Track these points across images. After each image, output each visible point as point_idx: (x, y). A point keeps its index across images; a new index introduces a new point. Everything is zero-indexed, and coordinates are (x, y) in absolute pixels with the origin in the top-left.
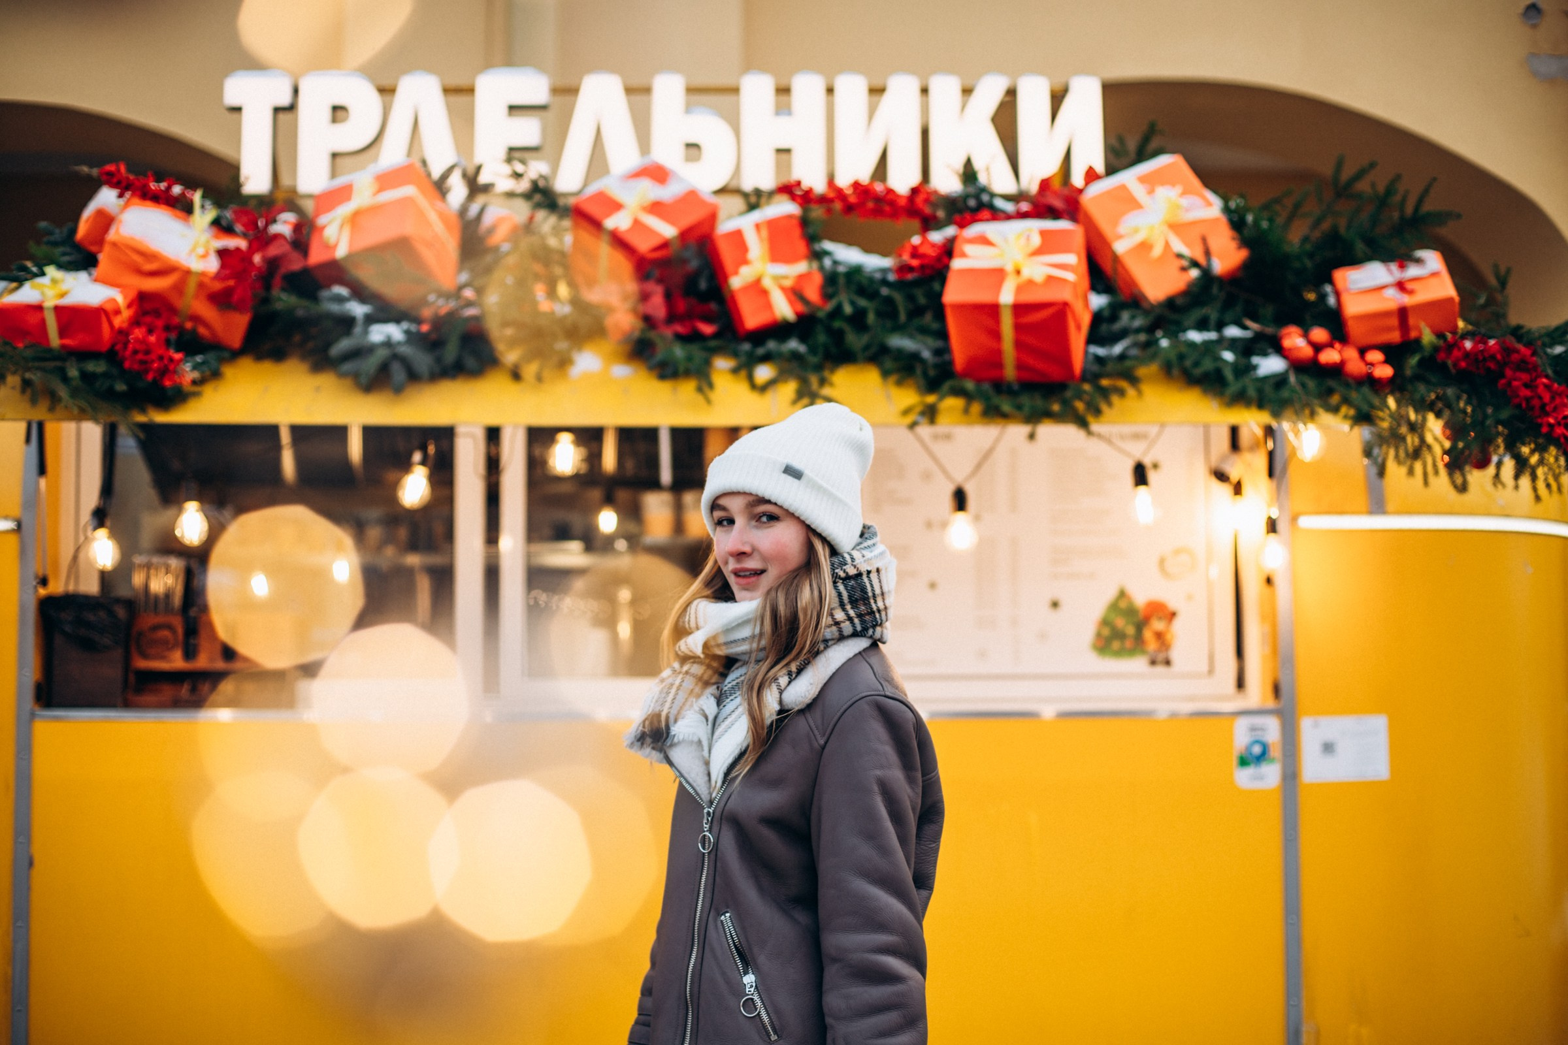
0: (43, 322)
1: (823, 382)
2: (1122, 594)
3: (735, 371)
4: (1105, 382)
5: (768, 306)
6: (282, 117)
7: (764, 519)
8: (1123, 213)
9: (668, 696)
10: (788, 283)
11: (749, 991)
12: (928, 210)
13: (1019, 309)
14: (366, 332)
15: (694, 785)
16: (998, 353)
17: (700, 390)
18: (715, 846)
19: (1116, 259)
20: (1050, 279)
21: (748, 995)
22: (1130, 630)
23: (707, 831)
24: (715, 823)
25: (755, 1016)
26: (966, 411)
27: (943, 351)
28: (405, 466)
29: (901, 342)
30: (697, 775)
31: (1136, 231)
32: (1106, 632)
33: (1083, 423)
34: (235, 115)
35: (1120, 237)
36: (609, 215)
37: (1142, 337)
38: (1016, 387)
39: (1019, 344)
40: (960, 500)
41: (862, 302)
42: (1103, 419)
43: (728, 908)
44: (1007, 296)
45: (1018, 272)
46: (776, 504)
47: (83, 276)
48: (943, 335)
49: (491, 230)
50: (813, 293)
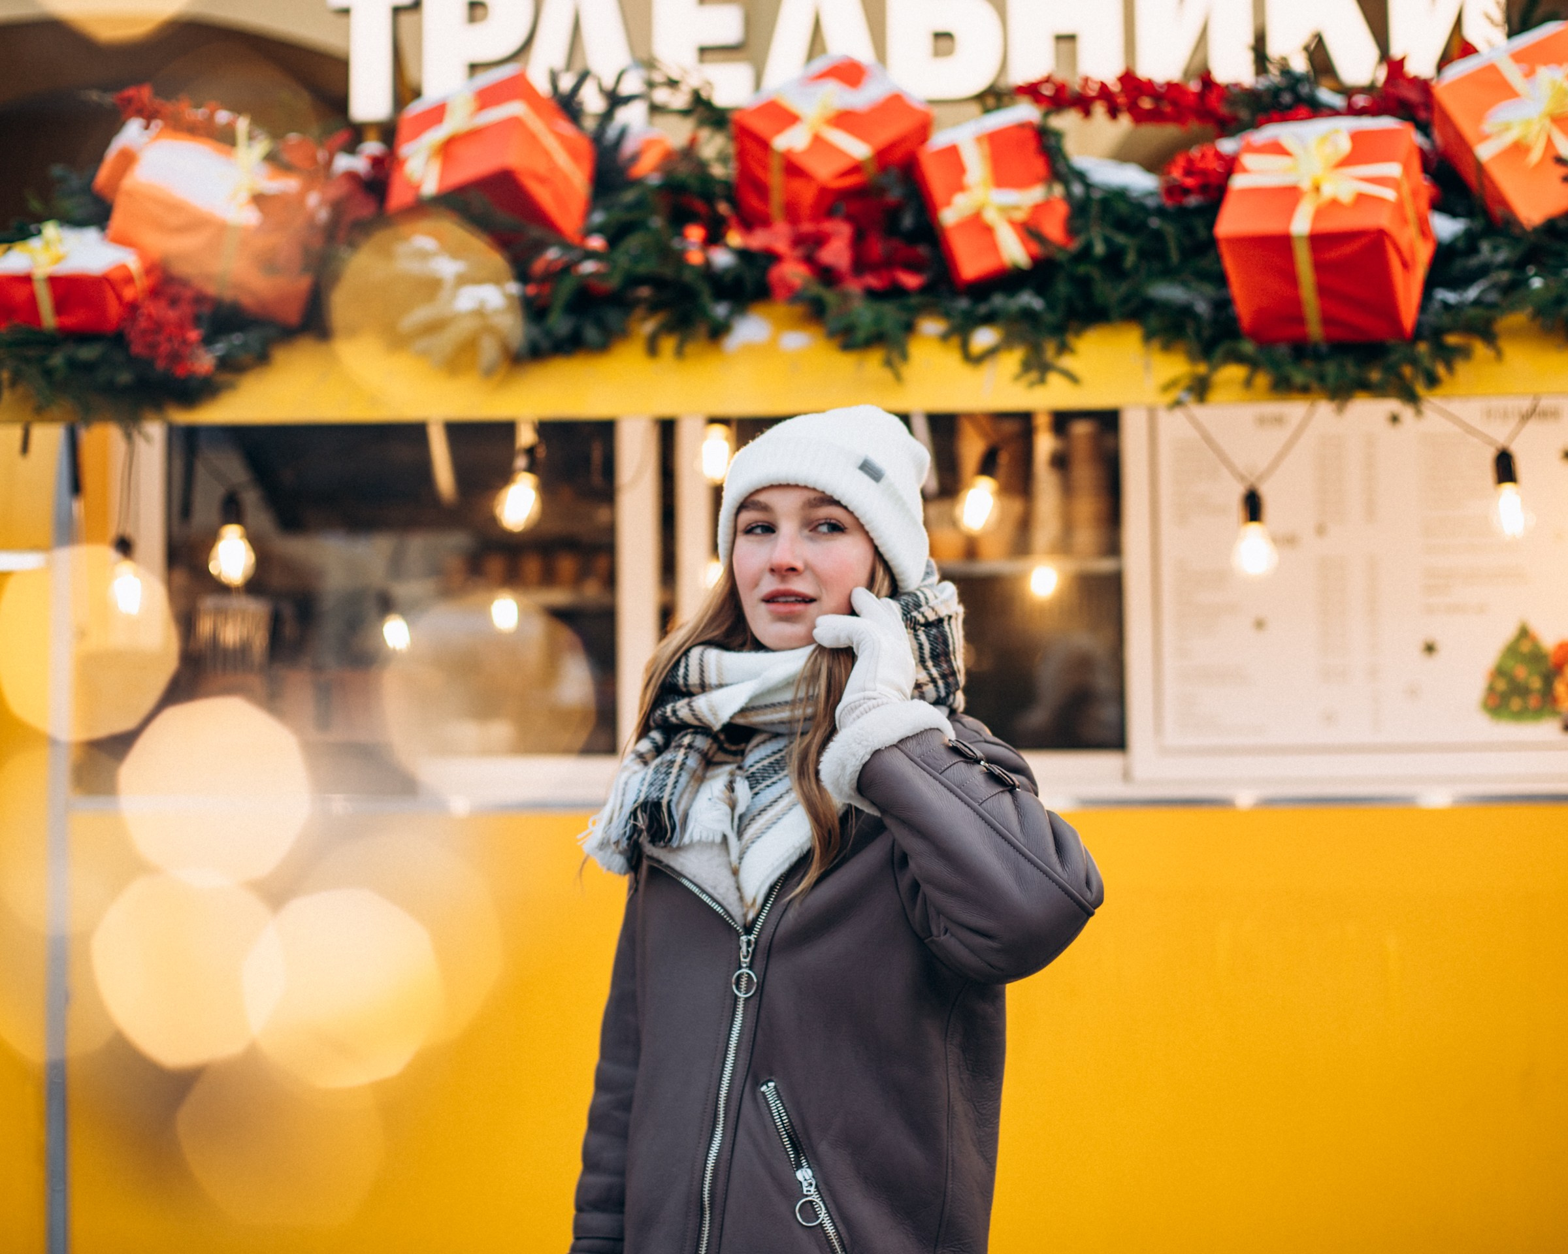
0: (32, 300)
1: (1064, 348)
2: (1524, 633)
3: (945, 338)
4: (1452, 340)
5: (994, 247)
6: (406, 19)
7: (824, 529)
8: (1490, 105)
9: (669, 778)
10: (1020, 216)
11: (807, 1191)
12: (1224, 110)
13: (1318, 241)
14: (454, 296)
15: (725, 903)
16: (1296, 302)
17: (888, 363)
18: (760, 988)
19: (1480, 168)
20: (1361, 198)
21: (807, 1196)
22: (1536, 683)
23: (747, 967)
24: (759, 956)
25: (817, 1225)
26: (1248, 383)
27: (1223, 305)
28: (505, 477)
29: (1169, 292)
30: (728, 889)
31: (1507, 128)
32: (1501, 685)
33: (1411, 397)
34: (341, 20)
35: (1485, 138)
36: (779, 131)
37: (1504, 276)
38: (1324, 348)
39: (1323, 290)
40: (1253, 507)
41: (1121, 239)
42: (1439, 391)
43: (771, 1074)
44: (1301, 224)
45: (1317, 189)
46: (845, 508)
47: (91, 235)
48: (1221, 280)
49: (635, 157)
50: (1054, 229)
